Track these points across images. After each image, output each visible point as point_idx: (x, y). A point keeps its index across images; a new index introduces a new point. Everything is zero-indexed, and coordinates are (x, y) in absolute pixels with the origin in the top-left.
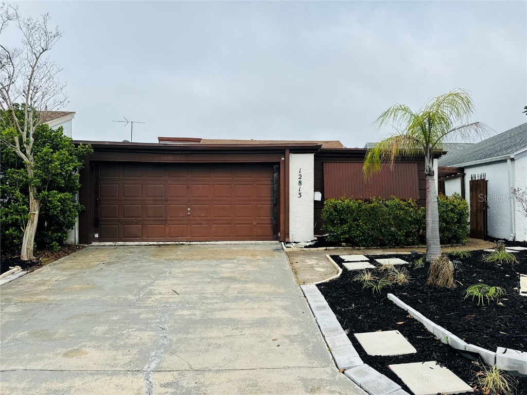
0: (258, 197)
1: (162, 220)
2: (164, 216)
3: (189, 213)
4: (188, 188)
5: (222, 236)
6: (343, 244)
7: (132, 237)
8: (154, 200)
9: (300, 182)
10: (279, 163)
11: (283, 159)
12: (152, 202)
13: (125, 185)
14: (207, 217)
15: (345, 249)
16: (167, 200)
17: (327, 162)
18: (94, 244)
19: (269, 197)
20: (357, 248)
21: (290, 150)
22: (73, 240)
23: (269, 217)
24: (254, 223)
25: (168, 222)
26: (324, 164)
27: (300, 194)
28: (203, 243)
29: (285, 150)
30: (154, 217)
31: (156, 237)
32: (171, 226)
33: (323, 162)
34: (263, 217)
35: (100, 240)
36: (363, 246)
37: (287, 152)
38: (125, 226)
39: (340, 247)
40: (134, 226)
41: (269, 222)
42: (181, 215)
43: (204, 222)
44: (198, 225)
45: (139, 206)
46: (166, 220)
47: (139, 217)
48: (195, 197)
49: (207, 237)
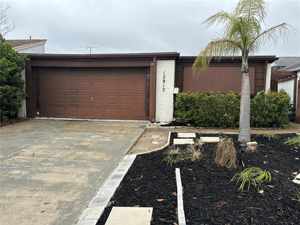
0: (137, 91)
1: (75, 105)
2: (77, 102)
3: (92, 101)
4: (91, 84)
5: (113, 117)
6: (188, 124)
7: (58, 115)
8: (71, 92)
9: (164, 81)
10: (149, 67)
11: (152, 64)
12: (69, 93)
13: (54, 82)
14: (104, 103)
15: (189, 128)
16: (78, 92)
17: (186, 67)
18: (37, 118)
19: (144, 91)
20: (198, 128)
21: (157, 58)
22: (24, 115)
23: (143, 104)
24: (134, 108)
25: (79, 106)
26: (184, 68)
27: (164, 89)
28: (100, 120)
29: (153, 58)
30: (71, 103)
31: (72, 115)
32: (81, 108)
33: (183, 67)
34: (140, 104)
35: (40, 116)
36: (202, 126)
37: (155, 59)
38: (54, 108)
39: (185, 127)
40: (60, 108)
41: (144, 108)
42: (87, 102)
43: (102, 107)
44: (98, 109)
45: (62, 95)
46: (78, 105)
47: (62, 102)
48: (96, 90)
49: (104, 116)
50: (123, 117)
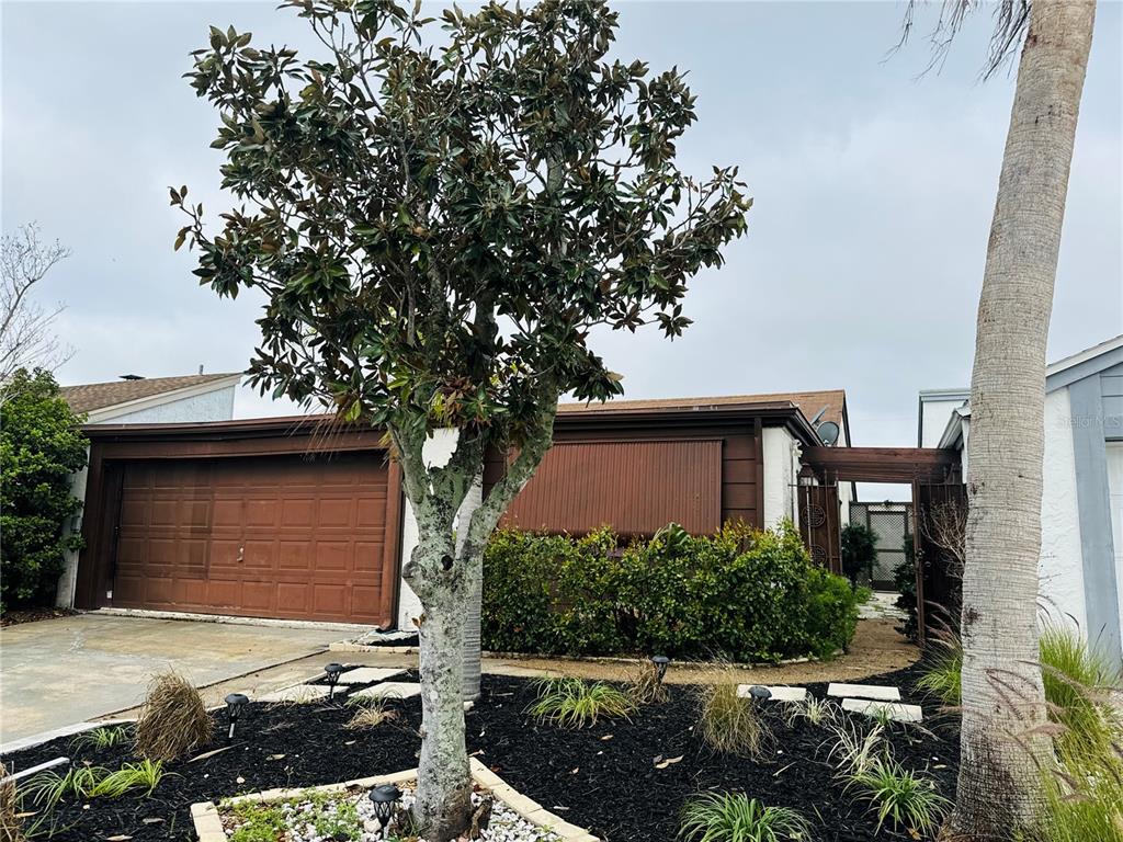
0: (360, 525)
1: (201, 571)
2: (204, 562)
3: (240, 559)
4: (244, 506)
5: (291, 610)
7: (157, 601)
8: (192, 531)
12: (188, 535)
13: (156, 503)
14: (269, 567)
16: (211, 532)
18: (104, 610)
22: (69, 600)
23: (376, 569)
24: (349, 584)
25: (209, 574)
30: (189, 563)
31: (190, 604)
32: (212, 582)
34: (367, 569)
35: (114, 603)
38: (150, 579)
40: (162, 580)
42: (229, 561)
43: (264, 579)
44: (253, 584)
45: (171, 541)
46: (206, 571)
47: (170, 563)
48: (254, 525)
49: (267, 608)
50: (319, 611)
